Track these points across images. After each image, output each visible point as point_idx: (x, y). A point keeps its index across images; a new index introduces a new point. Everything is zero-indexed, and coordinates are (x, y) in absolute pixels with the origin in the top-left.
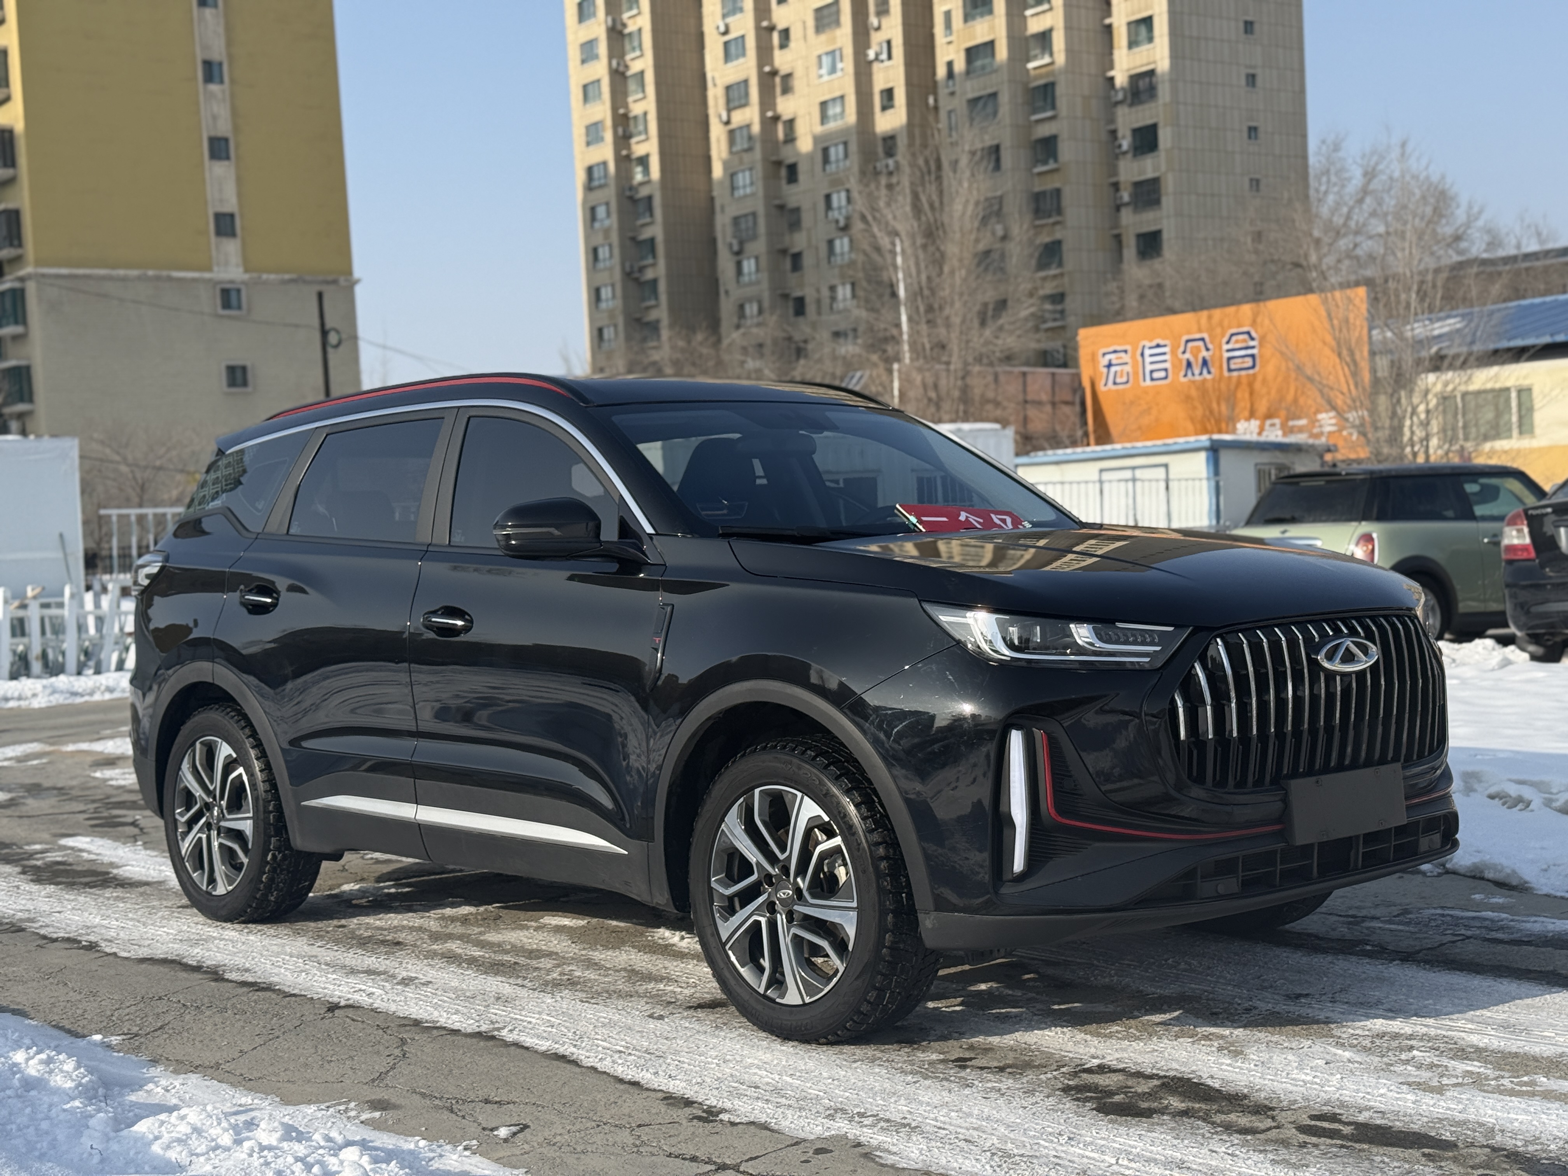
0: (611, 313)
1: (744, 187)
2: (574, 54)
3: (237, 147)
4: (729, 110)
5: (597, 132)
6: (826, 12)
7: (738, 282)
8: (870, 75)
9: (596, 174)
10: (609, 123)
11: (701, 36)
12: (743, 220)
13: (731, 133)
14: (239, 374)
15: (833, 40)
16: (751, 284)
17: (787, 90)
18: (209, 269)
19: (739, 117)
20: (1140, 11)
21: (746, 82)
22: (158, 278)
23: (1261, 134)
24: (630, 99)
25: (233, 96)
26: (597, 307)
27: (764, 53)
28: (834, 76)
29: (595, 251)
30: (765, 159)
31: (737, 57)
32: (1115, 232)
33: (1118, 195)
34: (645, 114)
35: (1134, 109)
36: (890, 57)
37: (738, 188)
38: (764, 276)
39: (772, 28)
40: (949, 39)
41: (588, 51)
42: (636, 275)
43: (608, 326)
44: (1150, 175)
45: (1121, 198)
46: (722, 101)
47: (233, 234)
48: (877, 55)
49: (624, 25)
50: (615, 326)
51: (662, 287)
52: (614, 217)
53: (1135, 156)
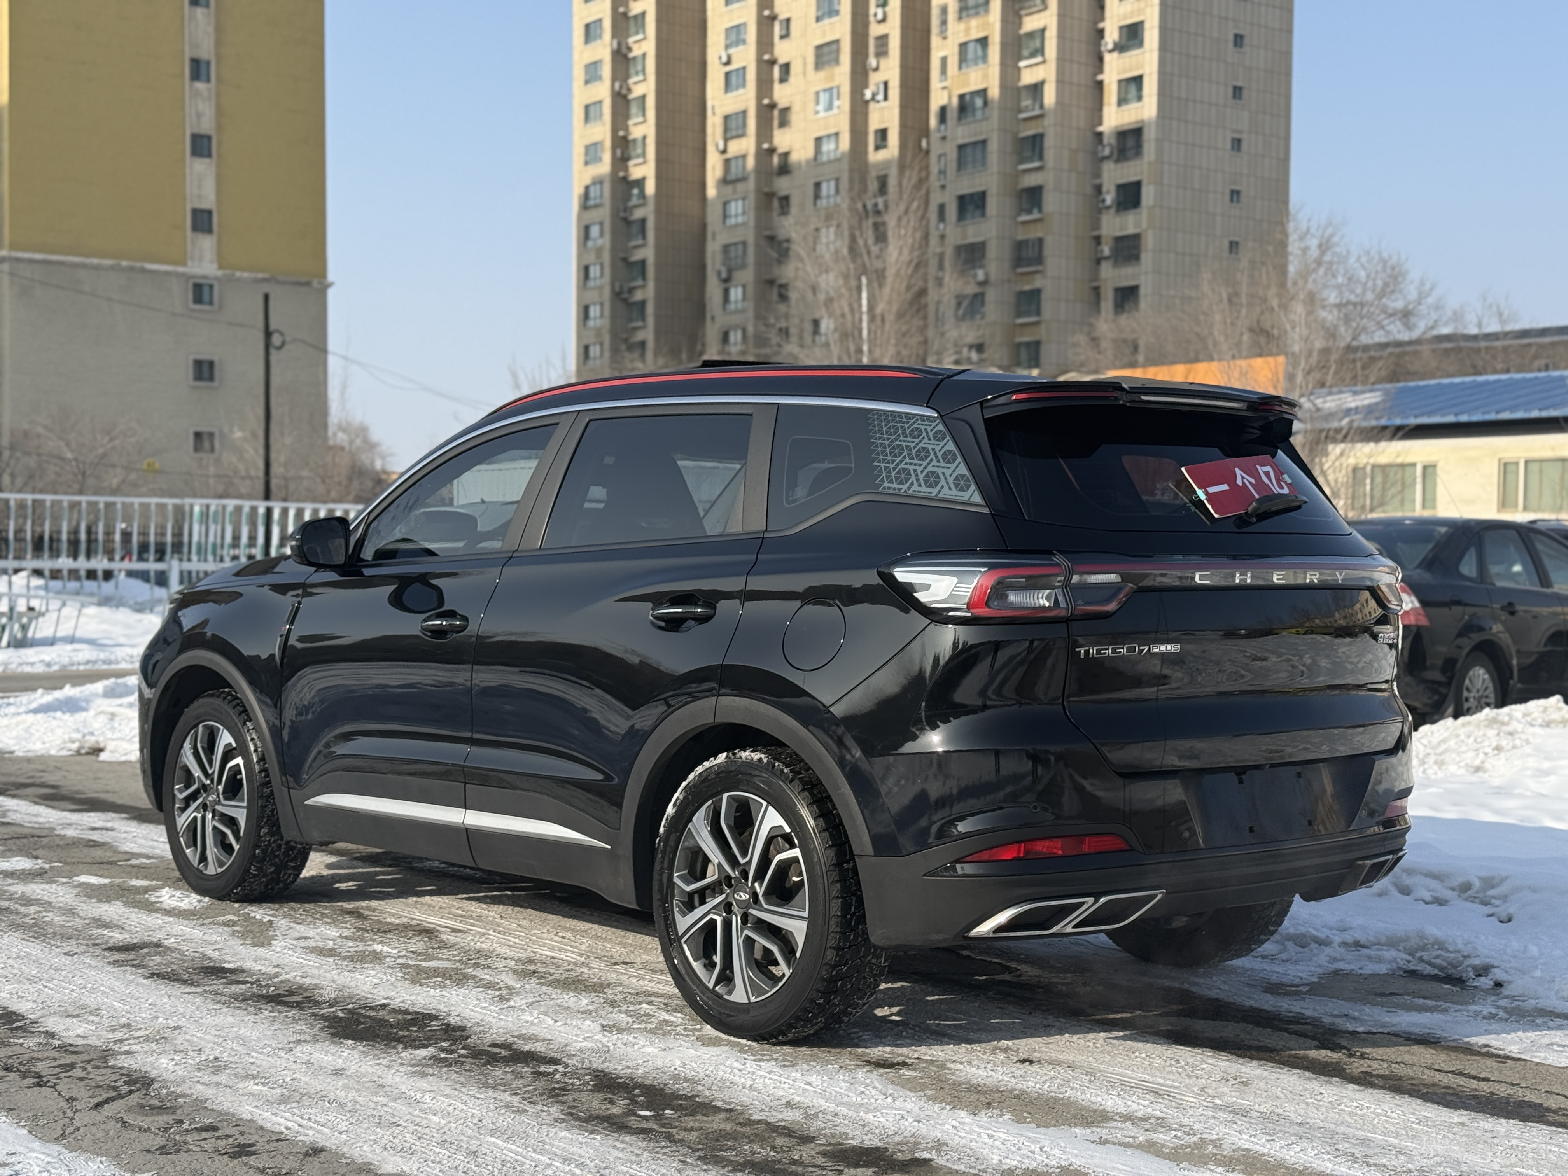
0: (598, 332)
1: (736, 216)
2: (579, 74)
3: (219, 144)
4: (726, 140)
5: (596, 151)
6: (826, 50)
7: (724, 308)
8: (866, 115)
9: (592, 194)
10: (608, 144)
11: (704, 64)
12: (733, 248)
13: (727, 162)
14: (206, 369)
15: (831, 78)
16: (737, 312)
17: (784, 123)
18: (184, 264)
19: (735, 147)
20: (1131, 70)
21: (744, 113)
22: (131, 269)
23: (1243, 198)
24: (631, 122)
25: (218, 95)
26: (585, 324)
27: (764, 85)
28: (830, 113)
29: (586, 269)
30: (758, 190)
31: (737, 88)
32: (1095, 284)
33: (1099, 248)
34: (644, 138)
35: (1119, 165)
36: (886, 98)
37: (730, 216)
38: (750, 305)
39: (773, 62)
40: (944, 84)
41: (592, 72)
42: (625, 295)
43: (595, 344)
44: (1131, 230)
45: (1102, 251)
46: (719, 131)
47: (210, 231)
48: (874, 95)
49: (630, 49)
50: (602, 344)
51: (650, 309)
52: (607, 236)
53: (1118, 211)
